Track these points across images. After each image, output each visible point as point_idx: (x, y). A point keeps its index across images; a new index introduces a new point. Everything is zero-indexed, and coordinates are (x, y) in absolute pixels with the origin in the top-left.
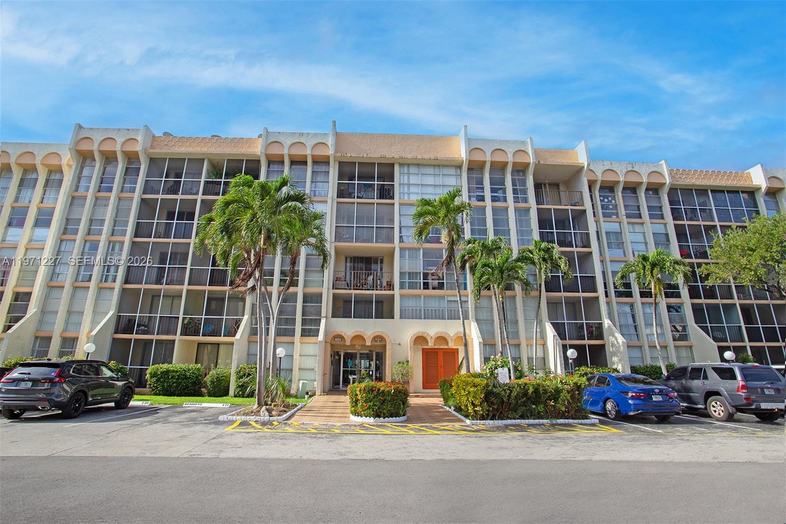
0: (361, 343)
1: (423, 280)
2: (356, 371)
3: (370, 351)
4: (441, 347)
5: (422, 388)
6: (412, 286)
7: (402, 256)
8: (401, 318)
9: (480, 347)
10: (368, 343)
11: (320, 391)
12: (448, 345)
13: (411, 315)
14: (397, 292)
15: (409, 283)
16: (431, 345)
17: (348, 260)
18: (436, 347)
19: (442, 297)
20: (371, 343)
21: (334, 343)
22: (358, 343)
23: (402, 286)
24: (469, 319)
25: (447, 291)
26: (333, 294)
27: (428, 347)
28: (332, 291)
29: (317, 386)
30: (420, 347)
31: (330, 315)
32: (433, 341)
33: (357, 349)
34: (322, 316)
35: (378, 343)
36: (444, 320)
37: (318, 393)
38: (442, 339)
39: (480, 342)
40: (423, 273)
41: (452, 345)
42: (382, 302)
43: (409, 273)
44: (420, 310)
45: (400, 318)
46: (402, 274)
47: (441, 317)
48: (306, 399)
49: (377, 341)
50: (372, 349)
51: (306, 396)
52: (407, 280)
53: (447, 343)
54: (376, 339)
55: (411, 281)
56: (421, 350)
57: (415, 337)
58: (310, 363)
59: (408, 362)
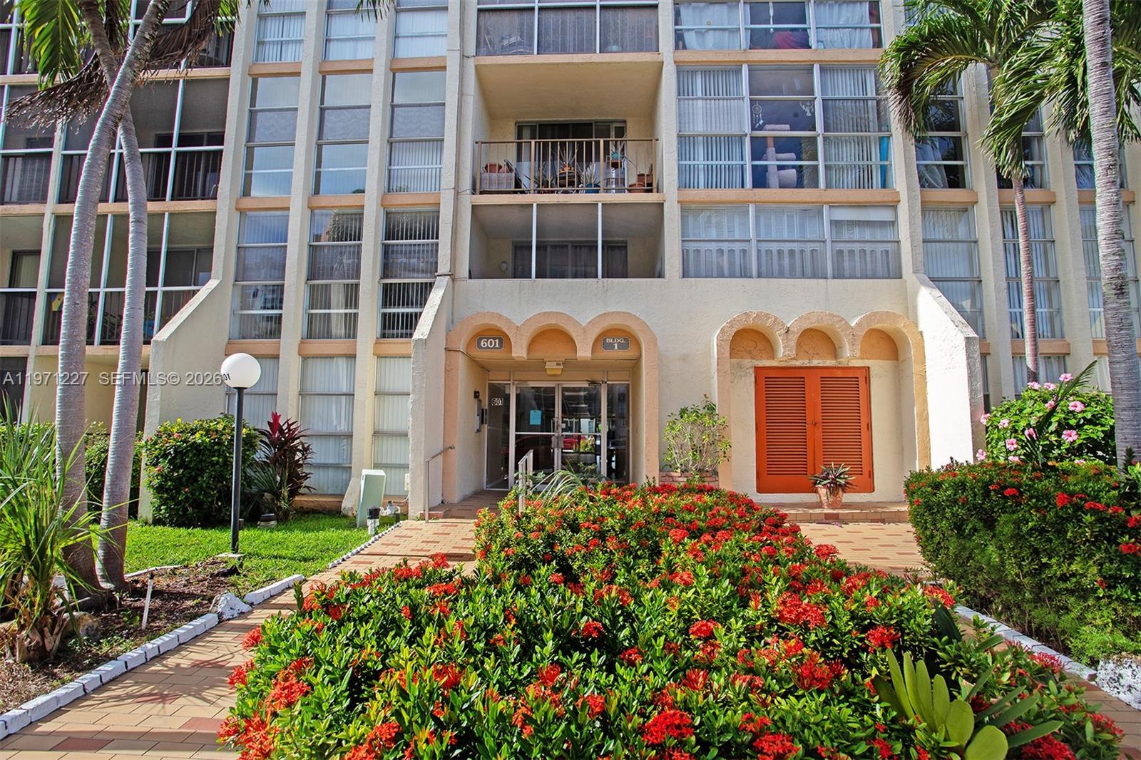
0: (563, 353)
1: (753, 159)
2: (553, 438)
3: (592, 382)
4: (815, 363)
5: (755, 489)
6: (715, 178)
7: (683, 92)
8: (685, 274)
9: (968, 357)
10: (584, 352)
11: (421, 506)
12: (836, 357)
13: (715, 269)
14: (670, 193)
15: (708, 169)
16: (784, 353)
17: (526, 133)
18: (798, 363)
19: (815, 211)
20: (593, 352)
21: (477, 353)
22: (553, 355)
23: (685, 183)
24: (899, 276)
25: (830, 192)
26: (474, 207)
27: (774, 363)
28: (468, 200)
29: (413, 486)
30: (749, 363)
31: (464, 270)
32: (793, 343)
33: (555, 379)
34: (440, 272)
35: (617, 354)
36: (822, 281)
37: (415, 509)
38: (820, 337)
39: (967, 338)
40: (752, 138)
41: (851, 356)
42: (623, 247)
43: (708, 138)
44: (744, 251)
45: (683, 277)
46: (685, 141)
47: (808, 270)
48: (370, 531)
49: (611, 347)
50: (598, 377)
51: (370, 522)
52: (701, 161)
53: (834, 351)
54: (608, 340)
55: (714, 162)
56: (752, 371)
57: (735, 330)
58: (403, 415)
59: (711, 409)
